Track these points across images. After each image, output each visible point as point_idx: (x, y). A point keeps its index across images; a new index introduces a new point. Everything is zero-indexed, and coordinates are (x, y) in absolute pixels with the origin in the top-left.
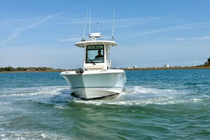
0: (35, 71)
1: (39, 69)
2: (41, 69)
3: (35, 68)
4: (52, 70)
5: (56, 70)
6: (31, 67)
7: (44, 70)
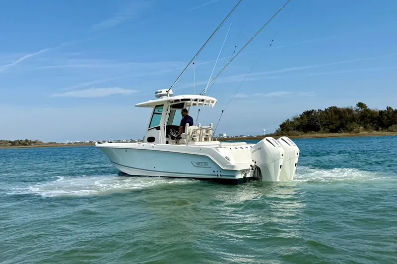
0: (11, 146)
1: (18, 143)
2: (20, 143)
3: (10, 142)
4: (39, 144)
5: (47, 144)
6: (3, 140)
7: (26, 145)
